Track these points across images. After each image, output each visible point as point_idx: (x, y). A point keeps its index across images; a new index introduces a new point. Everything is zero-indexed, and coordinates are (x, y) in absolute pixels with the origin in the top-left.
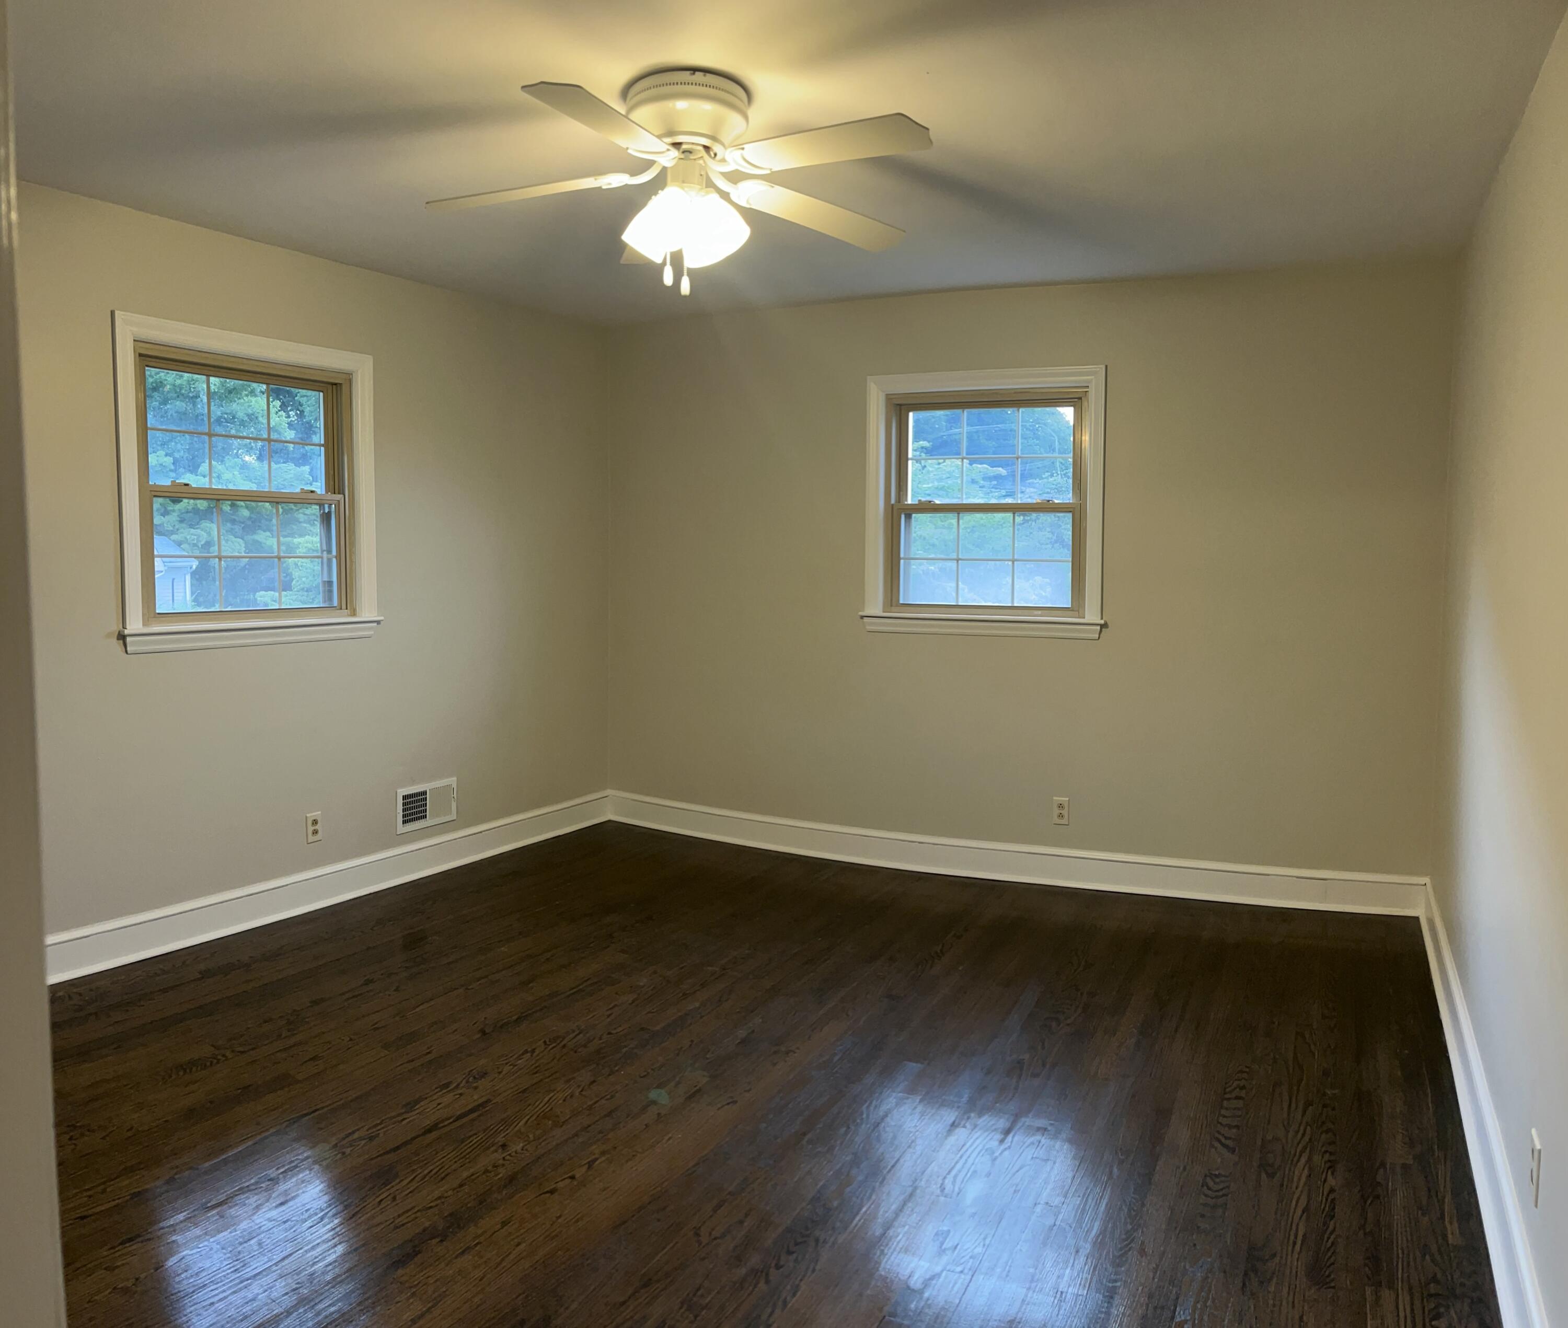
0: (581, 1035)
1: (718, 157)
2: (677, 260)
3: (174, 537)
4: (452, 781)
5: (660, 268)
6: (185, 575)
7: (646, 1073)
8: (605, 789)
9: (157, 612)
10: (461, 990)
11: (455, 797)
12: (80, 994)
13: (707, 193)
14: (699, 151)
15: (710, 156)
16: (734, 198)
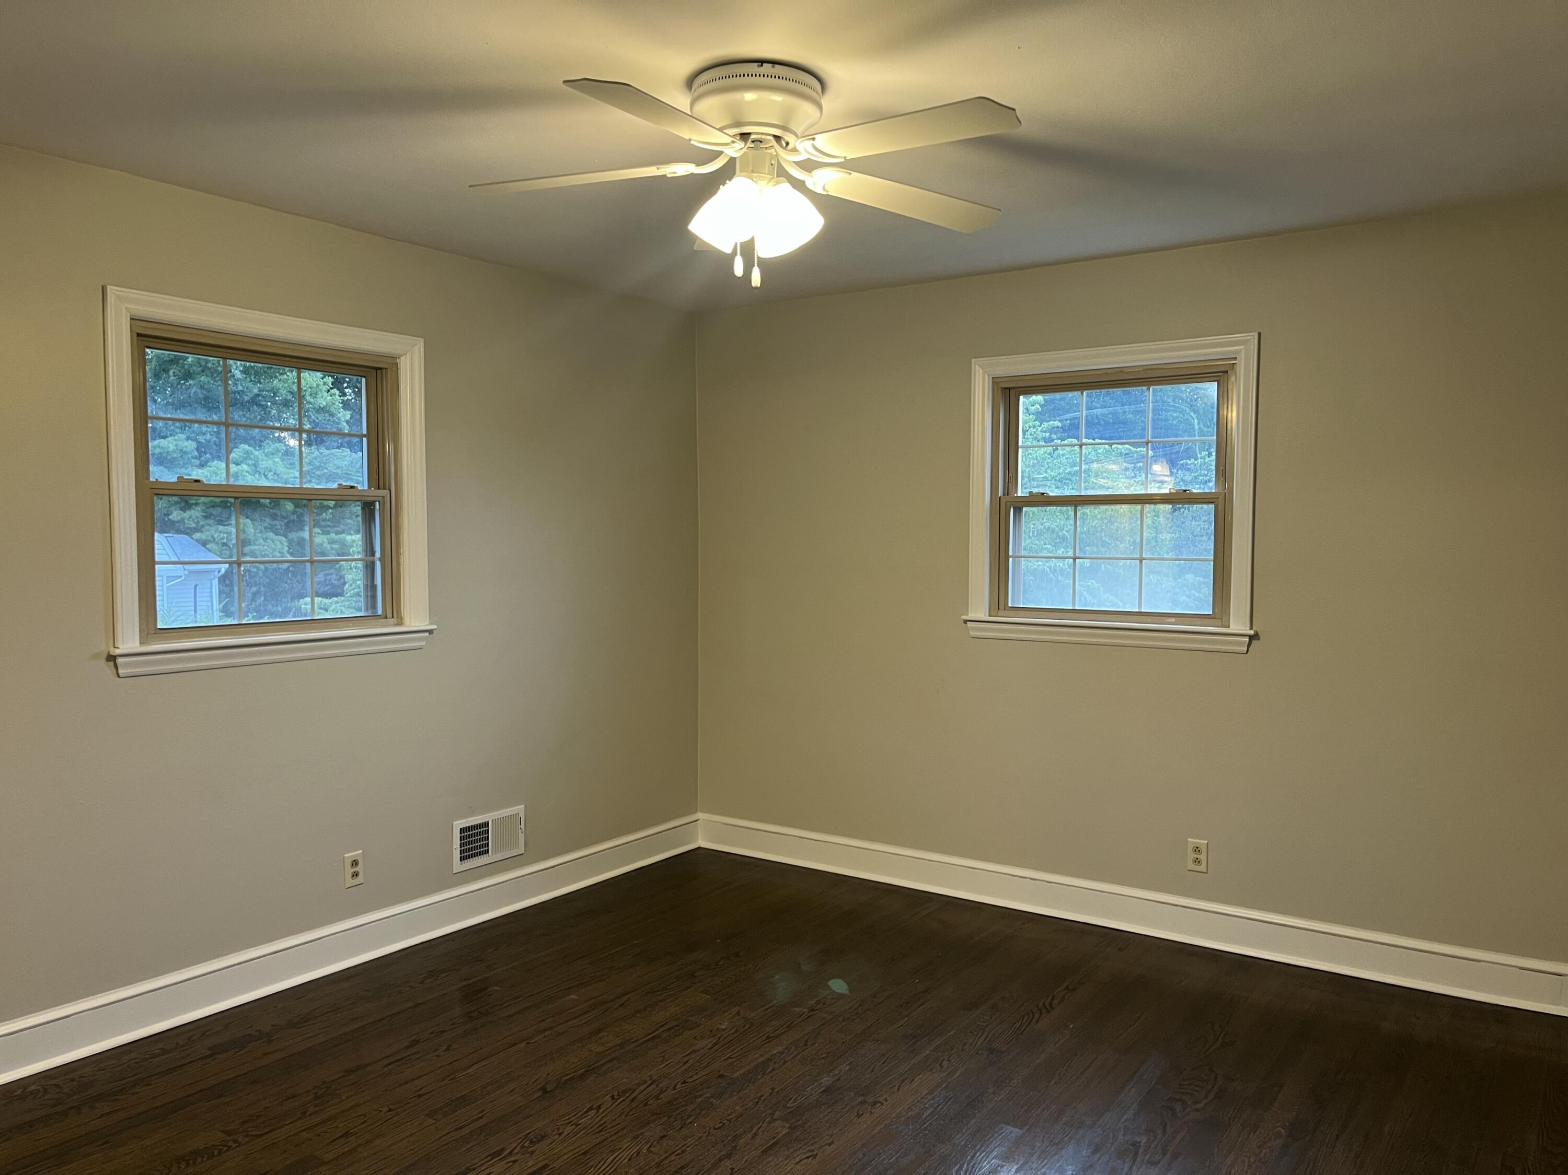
0: (654, 1086)
1: (790, 147)
2: (747, 249)
3: (197, 535)
4: (519, 809)
5: (728, 260)
6: (211, 580)
7: (721, 1124)
8: (695, 812)
9: (159, 627)
10: (523, 1045)
11: (523, 829)
12: (58, 1086)
13: (777, 183)
14: (770, 140)
15: (781, 146)
16: (809, 185)
